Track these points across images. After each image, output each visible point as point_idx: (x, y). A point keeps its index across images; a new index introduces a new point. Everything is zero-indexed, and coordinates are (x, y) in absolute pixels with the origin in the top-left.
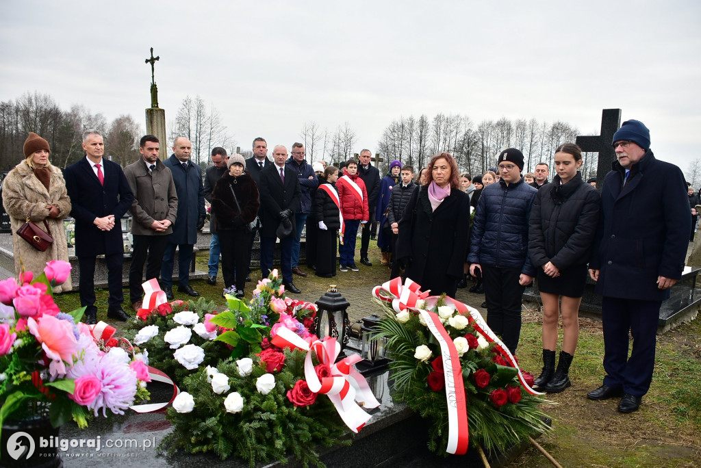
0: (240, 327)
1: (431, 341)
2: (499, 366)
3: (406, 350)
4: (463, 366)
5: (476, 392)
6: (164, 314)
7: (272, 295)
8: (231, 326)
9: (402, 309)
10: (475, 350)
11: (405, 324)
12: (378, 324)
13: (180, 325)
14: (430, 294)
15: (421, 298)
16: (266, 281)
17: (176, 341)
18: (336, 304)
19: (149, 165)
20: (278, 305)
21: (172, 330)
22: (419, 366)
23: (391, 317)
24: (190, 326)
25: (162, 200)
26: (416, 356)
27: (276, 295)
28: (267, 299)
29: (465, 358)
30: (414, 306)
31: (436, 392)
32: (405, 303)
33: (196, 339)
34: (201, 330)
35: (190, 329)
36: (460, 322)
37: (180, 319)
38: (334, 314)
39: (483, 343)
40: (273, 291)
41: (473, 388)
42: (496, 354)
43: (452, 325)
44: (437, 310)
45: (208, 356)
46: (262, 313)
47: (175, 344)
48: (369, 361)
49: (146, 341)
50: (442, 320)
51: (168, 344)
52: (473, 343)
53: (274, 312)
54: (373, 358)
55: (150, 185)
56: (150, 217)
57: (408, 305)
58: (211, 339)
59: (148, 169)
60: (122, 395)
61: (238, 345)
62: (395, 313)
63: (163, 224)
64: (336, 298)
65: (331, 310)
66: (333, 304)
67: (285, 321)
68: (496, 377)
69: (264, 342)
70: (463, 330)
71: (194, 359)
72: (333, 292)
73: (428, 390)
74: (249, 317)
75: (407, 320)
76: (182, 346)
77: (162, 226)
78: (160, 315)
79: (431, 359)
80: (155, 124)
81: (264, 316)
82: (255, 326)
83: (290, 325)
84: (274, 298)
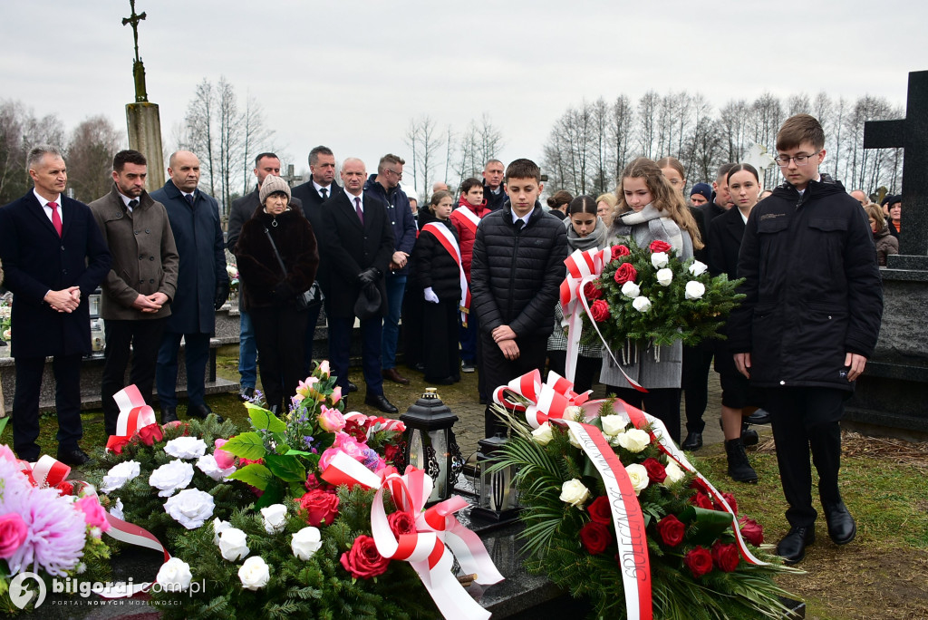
0: (270, 458)
1: (587, 473)
2: (699, 510)
3: (547, 489)
5: (661, 554)
6: (150, 442)
7: (321, 403)
8: (257, 455)
9: (541, 422)
10: (661, 485)
11: (545, 447)
12: (501, 448)
13: (174, 459)
14: (591, 397)
15: (577, 404)
16: (312, 381)
17: (169, 484)
18: (434, 418)
19: (127, 200)
20: (332, 419)
21: (162, 467)
22: (567, 514)
23: (523, 436)
24: (193, 461)
25: (152, 258)
26: (564, 497)
27: (328, 402)
28: (314, 410)
29: (644, 497)
30: (561, 415)
31: (595, 555)
32: (546, 412)
33: (201, 481)
34: (209, 465)
35: (190, 465)
36: (637, 440)
37: (175, 449)
38: (430, 435)
39: (673, 474)
40: (323, 398)
41: (656, 547)
42: (696, 491)
43: (624, 445)
44: (599, 423)
45: (221, 508)
46: (304, 432)
47: (167, 488)
48: (492, 513)
49: (119, 486)
50: (608, 438)
51: (156, 490)
52: (656, 472)
53: (324, 431)
54: (498, 507)
55: (129, 235)
56: (131, 289)
57: (551, 414)
58: (225, 480)
59: (126, 208)
60: (62, 546)
61: (269, 487)
62: (531, 429)
63: (154, 300)
64: (434, 409)
65: (427, 428)
66: (429, 418)
67: (345, 445)
68: (694, 528)
69: (310, 481)
70: (641, 453)
71: (199, 512)
72: (430, 398)
73: (582, 553)
74: (284, 440)
75: (549, 440)
76: (177, 492)
77: (152, 304)
78: (143, 444)
79: (587, 503)
80: (143, 130)
81: (309, 438)
82: (292, 452)
83: (352, 451)
84: (325, 409)
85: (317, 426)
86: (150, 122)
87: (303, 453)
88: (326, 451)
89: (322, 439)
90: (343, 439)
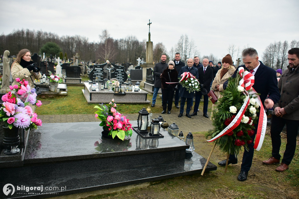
80: (149, 47)
81: (107, 113)
82: (101, 115)
83: (117, 117)
84: (112, 108)
86: (150, 45)
87: (103, 116)
88: (109, 116)
89: (111, 114)
90: (117, 114)
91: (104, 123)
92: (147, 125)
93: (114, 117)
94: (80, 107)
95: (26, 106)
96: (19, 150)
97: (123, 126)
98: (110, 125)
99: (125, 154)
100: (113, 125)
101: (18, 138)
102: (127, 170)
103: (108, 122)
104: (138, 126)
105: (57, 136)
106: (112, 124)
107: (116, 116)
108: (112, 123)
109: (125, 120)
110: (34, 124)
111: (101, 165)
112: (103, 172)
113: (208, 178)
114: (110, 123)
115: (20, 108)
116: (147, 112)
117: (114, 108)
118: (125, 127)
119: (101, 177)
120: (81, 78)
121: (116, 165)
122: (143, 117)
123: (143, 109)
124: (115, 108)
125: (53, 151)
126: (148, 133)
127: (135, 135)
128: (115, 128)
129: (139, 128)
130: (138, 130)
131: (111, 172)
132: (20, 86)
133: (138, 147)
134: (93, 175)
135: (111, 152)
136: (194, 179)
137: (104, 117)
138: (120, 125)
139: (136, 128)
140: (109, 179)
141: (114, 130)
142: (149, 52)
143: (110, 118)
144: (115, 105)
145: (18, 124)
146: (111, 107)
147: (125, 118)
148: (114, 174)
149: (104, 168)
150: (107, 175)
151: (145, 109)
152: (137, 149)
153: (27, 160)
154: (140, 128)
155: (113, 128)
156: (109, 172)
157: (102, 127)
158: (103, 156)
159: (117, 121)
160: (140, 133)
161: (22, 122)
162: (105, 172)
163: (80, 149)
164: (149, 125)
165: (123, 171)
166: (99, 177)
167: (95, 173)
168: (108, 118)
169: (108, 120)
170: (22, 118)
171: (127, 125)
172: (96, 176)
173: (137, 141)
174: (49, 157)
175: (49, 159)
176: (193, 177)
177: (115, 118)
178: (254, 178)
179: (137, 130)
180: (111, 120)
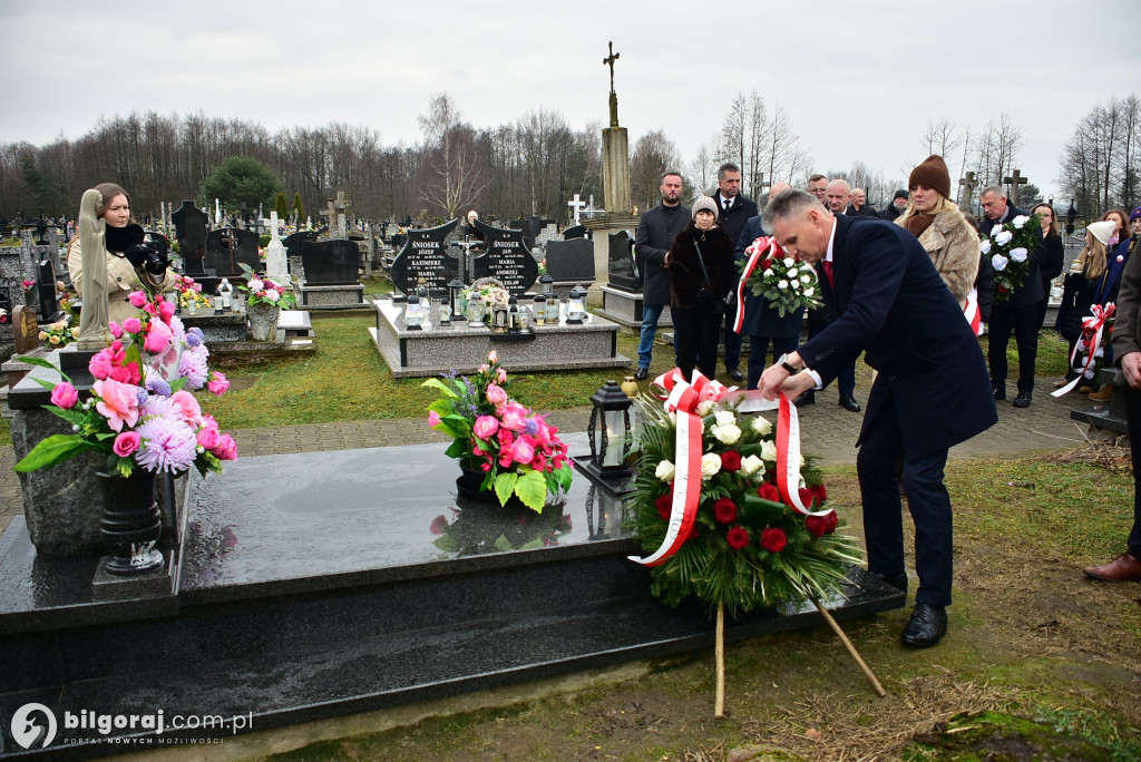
4: (703, 490)
7: (491, 382)
10: (732, 472)
18: (609, 401)
26: (658, 474)
28: (484, 387)
36: (730, 434)
39: (750, 465)
43: (718, 438)
52: (731, 464)
53: (489, 403)
57: (680, 406)
64: (610, 394)
68: (743, 511)
70: (728, 445)
80: (613, 150)
81: (473, 407)
82: (453, 416)
83: (512, 420)
84: (491, 386)
85: (483, 397)
86: (619, 143)
87: (459, 417)
88: (481, 418)
89: (488, 409)
90: (511, 410)
91: (462, 446)
92: (627, 448)
93: (500, 419)
94: (367, 392)
95: (176, 394)
96: (158, 558)
97: (535, 454)
98: (488, 452)
99: (549, 559)
100: (497, 451)
101: (154, 510)
102: (560, 620)
103: (478, 441)
104: (594, 451)
105: (296, 502)
106: (496, 446)
107: (508, 415)
108: (494, 443)
109: (541, 429)
110: (209, 455)
111: (461, 602)
112: (471, 628)
113: (871, 638)
114: (488, 443)
115: (156, 402)
116: (625, 396)
117: (497, 384)
118: (545, 456)
119: (466, 647)
120: (362, 285)
121: (519, 599)
122: (610, 414)
123: (608, 384)
124: (503, 385)
125: (281, 555)
126: (630, 475)
127: (581, 485)
128: (505, 464)
129: (596, 459)
130: (593, 467)
131: (501, 627)
132: (147, 321)
133: (596, 532)
134: (433, 641)
135: (498, 551)
136: (817, 644)
137: (464, 423)
138: (524, 451)
139: (583, 458)
140: (495, 650)
141: (501, 470)
142: (614, 170)
143: (486, 425)
144: (503, 375)
145: (153, 459)
146: (488, 382)
147: (540, 423)
148: (514, 634)
149: (473, 614)
150: (485, 638)
151: (615, 384)
152: (592, 537)
153: (191, 591)
154: (602, 461)
155: (498, 462)
156: (492, 629)
157: (457, 461)
158: (465, 569)
159: (513, 435)
160: (602, 476)
161: (166, 448)
162: (480, 627)
163: (383, 545)
164: (634, 448)
165: (548, 621)
166: (457, 648)
167: (441, 633)
168: (477, 424)
169: (480, 434)
170: (165, 437)
171: (552, 448)
172: (446, 642)
173: (589, 510)
174: (272, 578)
175: (270, 585)
176: (814, 636)
177: (505, 425)
178: (1052, 634)
179: (588, 467)
180: (491, 434)
